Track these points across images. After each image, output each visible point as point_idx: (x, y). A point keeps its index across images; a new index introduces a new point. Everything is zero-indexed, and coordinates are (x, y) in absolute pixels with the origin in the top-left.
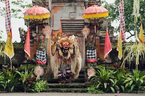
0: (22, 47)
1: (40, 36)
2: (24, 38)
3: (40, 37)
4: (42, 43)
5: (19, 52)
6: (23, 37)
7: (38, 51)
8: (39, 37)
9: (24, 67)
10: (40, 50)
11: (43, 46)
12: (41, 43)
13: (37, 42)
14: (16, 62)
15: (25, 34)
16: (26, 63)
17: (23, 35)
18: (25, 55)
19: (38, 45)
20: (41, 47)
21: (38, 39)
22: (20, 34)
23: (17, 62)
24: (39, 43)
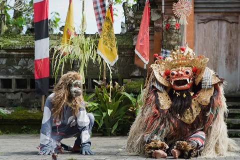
0: (128, 43)
1: (168, 19)
2: (133, 24)
3: (170, 20)
4: (174, 34)
5: (123, 53)
6: (132, 21)
7: (164, 50)
8: (167, 21)
9: (133, 85)
10: (170, 49)
11: (175, 41)
12: (171, 34)
13: (163, 31)
14: (117, 73)
15: (134, 16)
16: (137, 75)
17: (132, 18)
18: (135, 58)
19: (164, 38)
20: (172, 43)
21: (164, 26)
22: (125, 15)
23: (118, 75)
24: (166, 34)
